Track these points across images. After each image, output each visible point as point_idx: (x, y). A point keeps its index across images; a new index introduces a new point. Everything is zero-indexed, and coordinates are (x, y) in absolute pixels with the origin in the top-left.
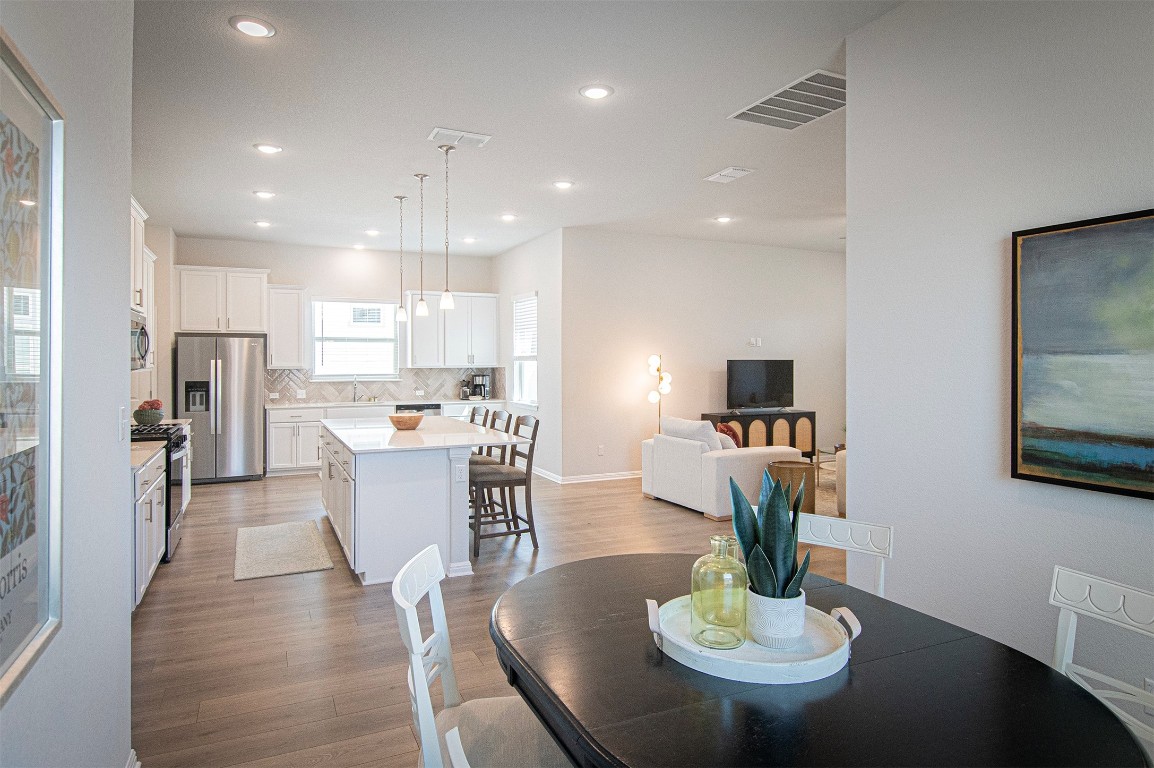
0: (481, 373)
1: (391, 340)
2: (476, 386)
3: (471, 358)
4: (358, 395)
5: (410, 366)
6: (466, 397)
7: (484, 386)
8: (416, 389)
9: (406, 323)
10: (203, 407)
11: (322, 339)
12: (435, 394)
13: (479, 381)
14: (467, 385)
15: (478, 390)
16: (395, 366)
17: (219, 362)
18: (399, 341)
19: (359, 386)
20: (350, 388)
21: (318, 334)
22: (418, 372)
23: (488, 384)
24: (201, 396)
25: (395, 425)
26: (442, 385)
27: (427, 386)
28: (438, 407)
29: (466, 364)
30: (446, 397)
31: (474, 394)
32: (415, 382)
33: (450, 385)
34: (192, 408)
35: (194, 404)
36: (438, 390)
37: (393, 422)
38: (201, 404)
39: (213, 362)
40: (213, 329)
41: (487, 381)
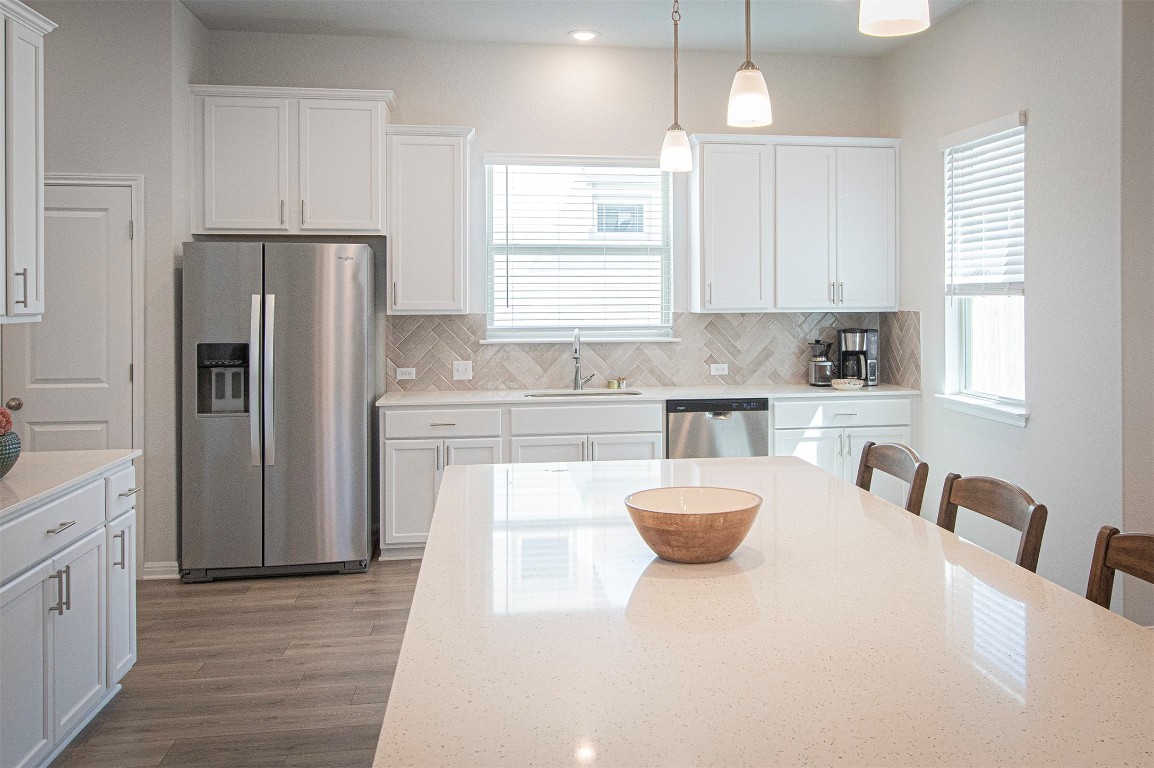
0: (856, 323)
1: (653, 250)
2: (848, 354)
3: (835, 289)
4: (584, 374)
5: (697, 308)
6: (823, 382)
7: (864, 353)
8: (711, 360)
9: (687, 176)
10: (240, 402)
11: (508, 249)
12: (754, 371)
13: (853, 342)
14: (825, 354)
15: (851, 363)
16: (665, 307)
17: (271, 299)
18: (675, 253)
19: (586, 354)
20: (567, 355)
21: (499, 239)
22: (714, 322)
23: (874, 351)
24: (235, 376)
25: (652, 544)
26: (767, 353)
27: (736, 352)
28: (762, 404)
29: (822, 304)
30: (775, 377)
31: (841, 373)
32: (709, 344)
33: (787, 351)
34: (216, 403)
35: (221, 395)
36: (759, 362)
37: (645, 531)
38: (235, 395)
39: (256, 299)
40: (268, 224)
41: (871, 344)
